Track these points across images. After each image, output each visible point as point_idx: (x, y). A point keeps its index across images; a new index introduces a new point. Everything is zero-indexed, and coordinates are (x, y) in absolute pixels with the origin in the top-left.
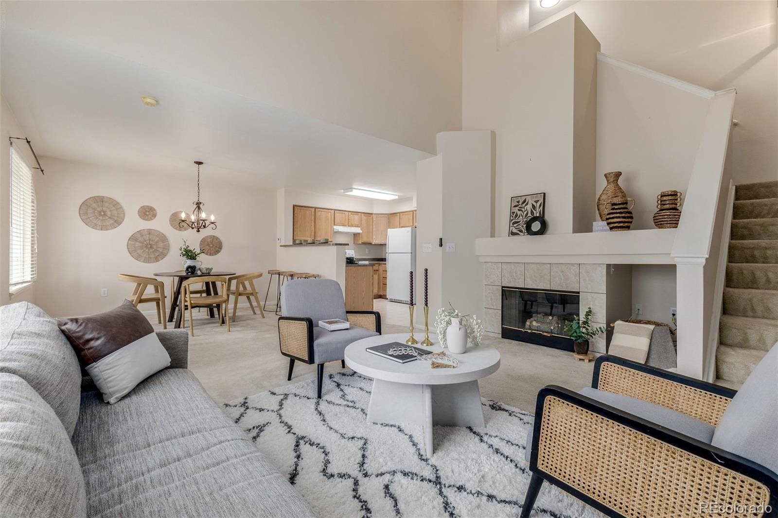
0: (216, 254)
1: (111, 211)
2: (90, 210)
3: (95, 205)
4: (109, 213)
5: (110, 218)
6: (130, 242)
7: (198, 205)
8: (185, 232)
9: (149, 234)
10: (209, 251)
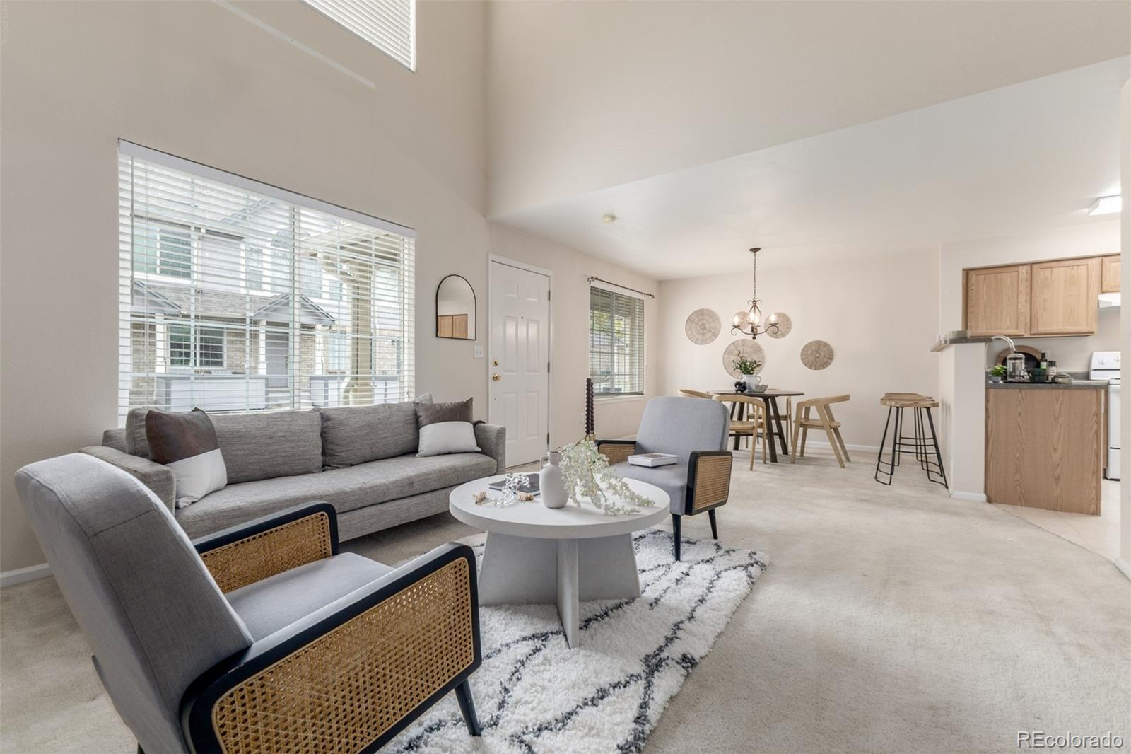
0: (824, 368)
1: (709, 323)
2: (693, 326)
3: (696, 320)
4: (707, 326)
5: (708, 331)
6: (725, 356)
7: (755, 303)
8: (783, 339)
9: (743, 345)
10: (814, 364)
